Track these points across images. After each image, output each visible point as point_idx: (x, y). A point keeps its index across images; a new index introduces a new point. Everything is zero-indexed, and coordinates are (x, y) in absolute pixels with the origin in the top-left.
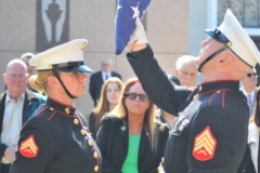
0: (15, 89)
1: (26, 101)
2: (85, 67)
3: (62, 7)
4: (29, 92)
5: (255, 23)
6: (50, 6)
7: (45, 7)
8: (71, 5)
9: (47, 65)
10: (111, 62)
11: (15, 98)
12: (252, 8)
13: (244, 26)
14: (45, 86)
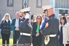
1: (20, 19)
2: (30, 12)
3: (27, 3)
4: (20, 17)
5: (61, 7)
6: (25, 3)
8: (29, 3)
10: (35, 13)
11: (18, 19)
12: (61, 5)
13: (59, 8)
14: (23, 15)
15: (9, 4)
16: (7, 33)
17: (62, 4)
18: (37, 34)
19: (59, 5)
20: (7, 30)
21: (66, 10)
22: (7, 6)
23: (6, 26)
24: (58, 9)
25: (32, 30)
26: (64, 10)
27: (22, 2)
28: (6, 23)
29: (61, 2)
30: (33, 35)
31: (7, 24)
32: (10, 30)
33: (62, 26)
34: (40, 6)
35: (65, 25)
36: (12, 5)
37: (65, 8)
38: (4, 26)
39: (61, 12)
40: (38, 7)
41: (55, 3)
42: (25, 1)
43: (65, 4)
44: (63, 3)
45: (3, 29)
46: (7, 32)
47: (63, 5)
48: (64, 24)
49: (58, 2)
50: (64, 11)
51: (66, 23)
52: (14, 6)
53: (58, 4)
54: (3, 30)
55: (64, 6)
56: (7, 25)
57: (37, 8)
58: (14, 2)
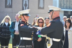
2: (29, 15)
3: (27, 4)
5: (66, 8)
7: (24, 4)
8: (29, 4)
11: (17, 21)
12: (66, 5)
13: (64, 9)
14: (21, 18)
17: (67, 4)
18: (39, 39)
19: (64, 6)
20: (6, 34)
21: (71, 12)
22: (5, 7)
23: (5, 30)
24: (62, 11)
25: (33, 33)
26: (69, 11)
28: (5, 26)
29: (65, 3)
30: (35, 40)
32: (9, 34)
33: (67, 30)
34: (42, 7)
36: (11, 6)
37: (70, 9)
38: (3, 30)
39: (66, 13)
40: (39, 8)
41: (59, 4)
43: (71, 4)
44: (68, 3)
46: (6, 37)
47: (68, 5)
52: (13, 7)
53: (62, 5)
54: (2, 35)
55: (69, 7)
57: (39, 10)
58: (13, 2)
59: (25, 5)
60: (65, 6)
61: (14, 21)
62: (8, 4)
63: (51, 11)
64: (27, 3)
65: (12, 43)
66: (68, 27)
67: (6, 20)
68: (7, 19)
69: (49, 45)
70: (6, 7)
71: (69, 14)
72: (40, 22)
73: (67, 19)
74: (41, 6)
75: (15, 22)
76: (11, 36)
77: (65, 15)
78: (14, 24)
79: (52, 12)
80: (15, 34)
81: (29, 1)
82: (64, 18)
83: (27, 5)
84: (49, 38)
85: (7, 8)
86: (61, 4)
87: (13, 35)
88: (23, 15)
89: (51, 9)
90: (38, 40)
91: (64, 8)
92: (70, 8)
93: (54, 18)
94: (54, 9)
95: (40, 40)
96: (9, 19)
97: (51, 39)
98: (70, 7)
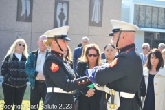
0: (43, 47)
1: (47, 53)
2: (68, 38)
3: (66, 14)
5: (150, 26)
7: (58, 13)
8: (70, 14)
9: (52, 35)
11: (42, 52)
12: (149, 19)
13: (145, 27)
14: (50, 45)
15: (22, 15)
16: (17, 87)
17: (152, 17)
18: (88, 92)
19: (145, 21)
20: (18, 79)
21: (161, 33)
22: (15, 19)
24: (142, 31)
26: (155, 32)
27: (53, 11)
29: (148, 14)
31: (18, 63)
32: (24, 79)
34: (97, 22)
35: (161, 70)
36: (29, 19)
37: (158, 28)
38: (10, 70)
39: (149, 37)
40: (91, 23)
41: (135, 16)
42: (62, 10)
43: (160, 17)
44: (154, 15)
45: (10, 76)
47: (155, 19)
48: (158, 69)
49: (141, 14)
50: (157, 34)
51: (163, 66)
52: (33, 19)
53: (142, 18)
54: (9, 80)
55: (156, 23)
56: (18, 67)
57: (90, 27)
58: (34, 9)
59: (60, 17)
60: (147, 21)
61: (36, 51)
62: (23, 13)
63: (115, 31)
64: (65, 12)
65: (29, 98)
66: (154, 68)
67: (19, 47)
68: (20, 45)
69: (113, 106)
70: (19, 19)
71: (157, 38)
72: (91, 55)
73: (154, 50)
74: (96, 19)
75: (37, 54)
76: (29, 83)
77: (146, 41)
78: (34, 57)
79: (119, 33)
80: (37, 78)
81: (70, 9)
82: (144, 48)
83: (64, 17)
84: (113, 91)
85: (20, 22)
86: (139, 16)
87: (32, 80)
88: (56, 38)
89: (115, 27)
90: (87, 95)
91: (146, 25)
92: (159, 26)
93: (124, 46)
94: (123, 28)
95: (90, 93)
96: (24, 46)
97: (118, 93)
98: (158, 24)
